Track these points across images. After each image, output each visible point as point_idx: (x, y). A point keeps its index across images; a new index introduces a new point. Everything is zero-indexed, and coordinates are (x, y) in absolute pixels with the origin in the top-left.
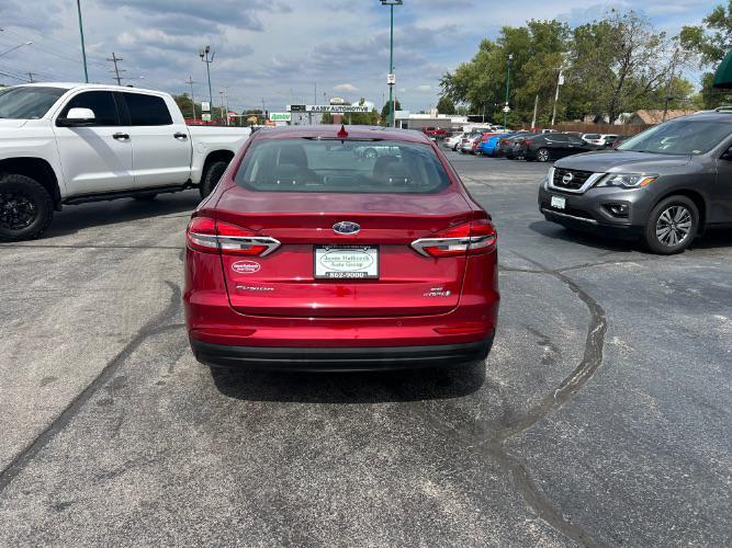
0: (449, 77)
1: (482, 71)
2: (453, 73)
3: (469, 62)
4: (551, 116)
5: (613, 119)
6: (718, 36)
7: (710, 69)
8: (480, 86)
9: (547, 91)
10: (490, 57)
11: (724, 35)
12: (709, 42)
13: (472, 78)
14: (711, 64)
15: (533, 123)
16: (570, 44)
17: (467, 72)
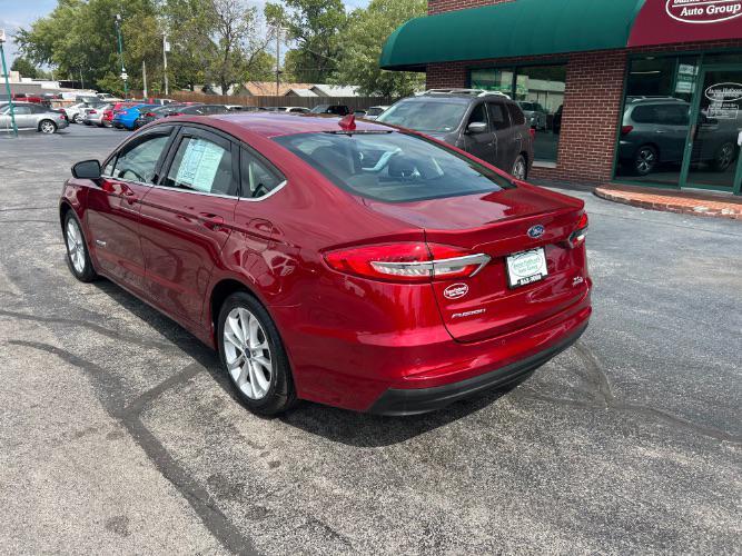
0: (25, 33)
1: (69, 30)
2: (29, 29)
3: (48, 18)
4: (163, 86)
5: (225, 89)
6: (296, 16)
7: (295, 45)
8: (69, 46)
9: (153, 58)
10: (74, 13)
11: (300, 15)
12: (289, 20)
13: (56, 37)
14: (294, 42)
15: (145, 92)
16: (165, 8)
17: (48, 29)
